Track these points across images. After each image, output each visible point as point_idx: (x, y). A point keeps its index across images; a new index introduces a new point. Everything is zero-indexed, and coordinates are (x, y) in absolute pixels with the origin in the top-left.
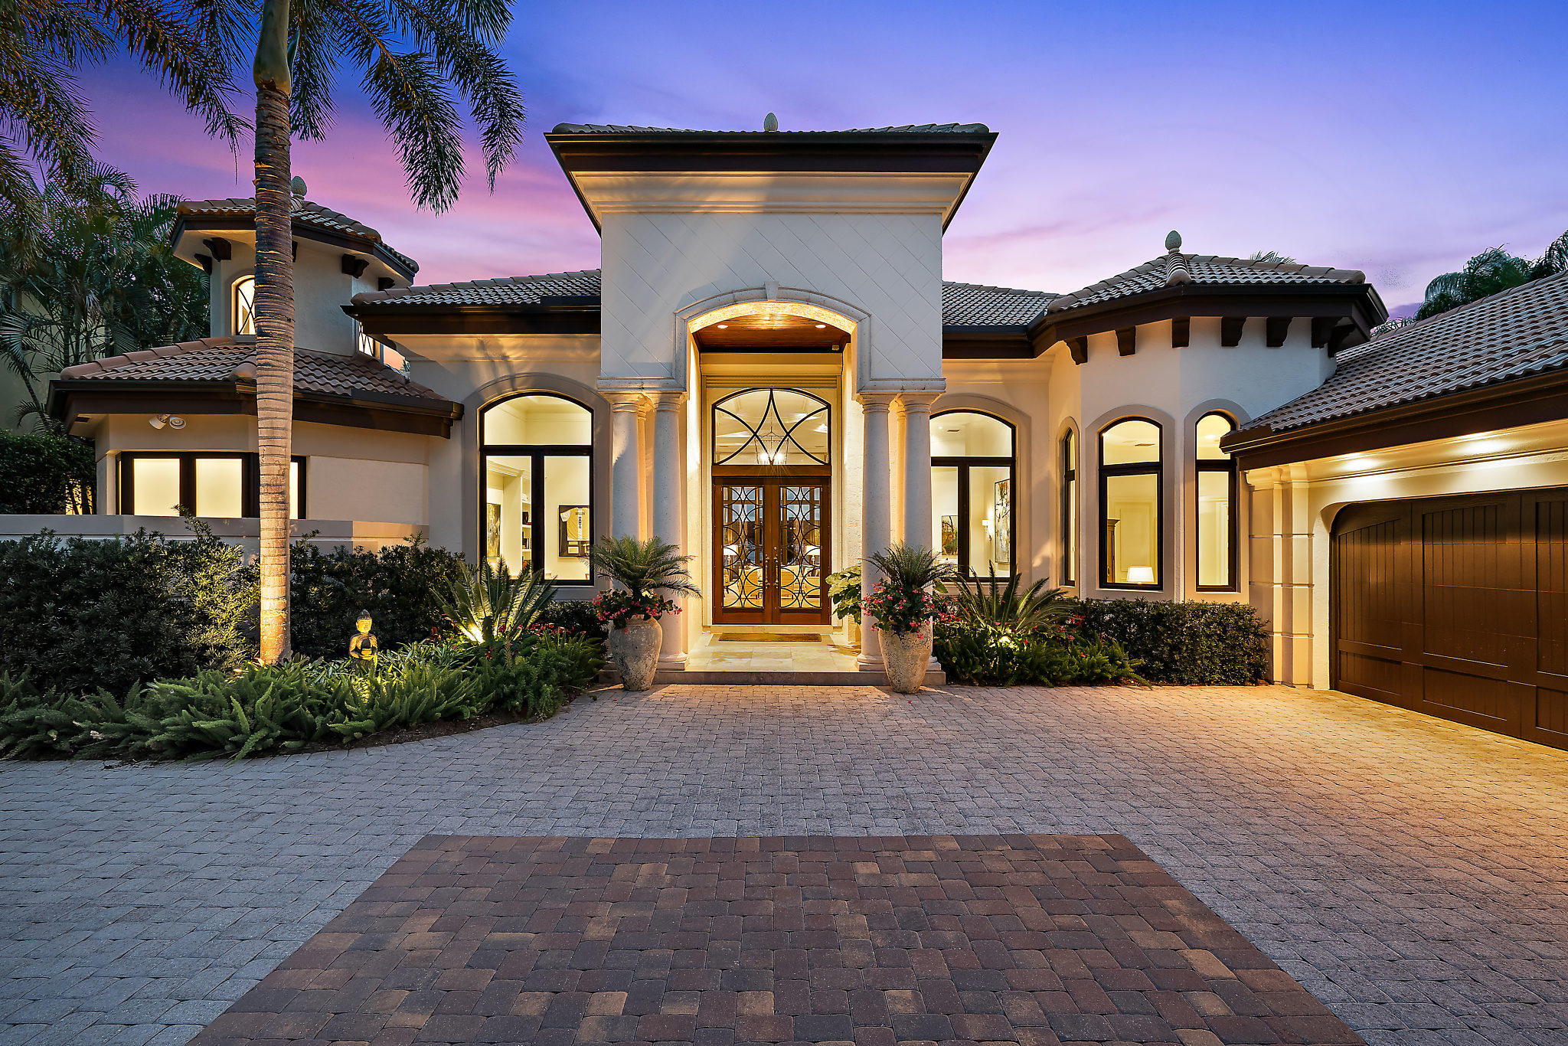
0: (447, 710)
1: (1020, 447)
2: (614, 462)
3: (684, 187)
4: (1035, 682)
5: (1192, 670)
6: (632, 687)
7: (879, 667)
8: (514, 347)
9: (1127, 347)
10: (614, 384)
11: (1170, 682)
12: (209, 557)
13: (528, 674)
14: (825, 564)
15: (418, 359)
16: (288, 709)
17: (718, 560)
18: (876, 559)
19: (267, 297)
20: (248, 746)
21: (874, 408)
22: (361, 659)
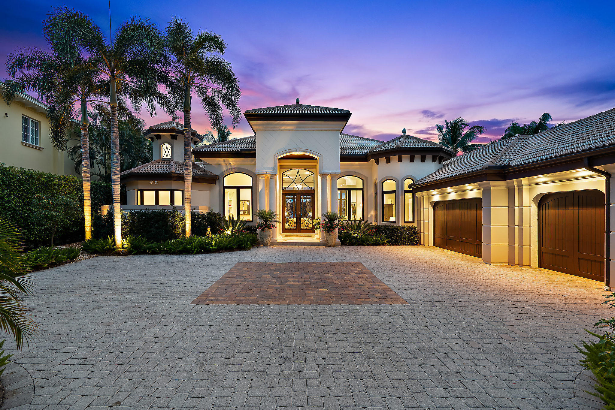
0: (230, 246)
1: (365, 185)
2: (259, 191)
3: (276, 125)
4: (362, 245)
5: (401, 242)
6: (265, 245)
7: (325, 241)
8: (232, 161)
9: (388, 161)
10: (260, 172)
11: (396, 245)
12: (177, 214)
13: (244, 240)
14: (313, 217)
15: (208, 164)
16: (201, 245)
17: (284, 216)
18: (323, 215)
19: (187, 157)
20: (195, 252)
21: (324, 177)
22: (209, 236)
